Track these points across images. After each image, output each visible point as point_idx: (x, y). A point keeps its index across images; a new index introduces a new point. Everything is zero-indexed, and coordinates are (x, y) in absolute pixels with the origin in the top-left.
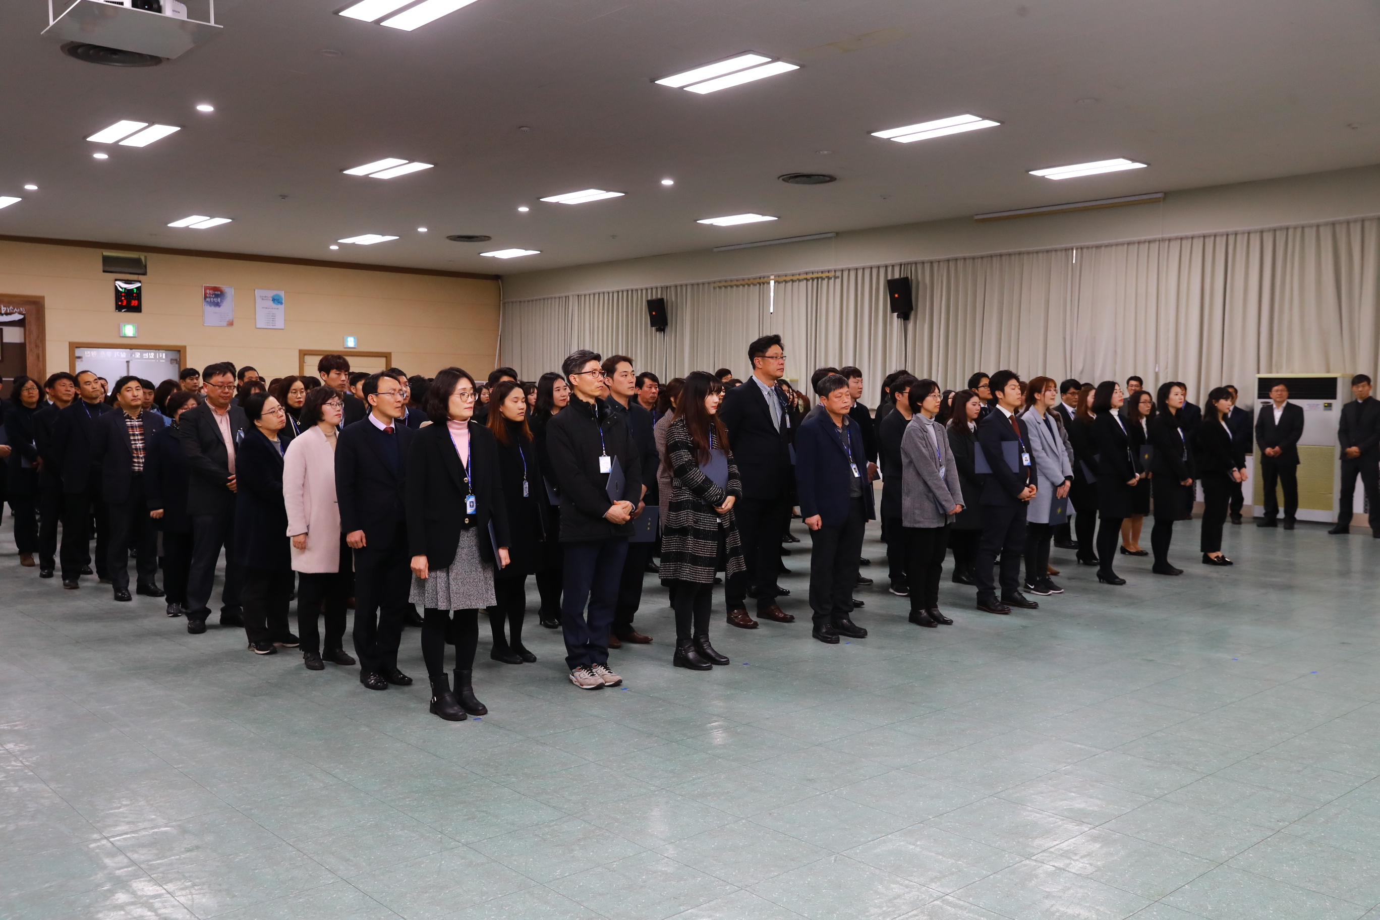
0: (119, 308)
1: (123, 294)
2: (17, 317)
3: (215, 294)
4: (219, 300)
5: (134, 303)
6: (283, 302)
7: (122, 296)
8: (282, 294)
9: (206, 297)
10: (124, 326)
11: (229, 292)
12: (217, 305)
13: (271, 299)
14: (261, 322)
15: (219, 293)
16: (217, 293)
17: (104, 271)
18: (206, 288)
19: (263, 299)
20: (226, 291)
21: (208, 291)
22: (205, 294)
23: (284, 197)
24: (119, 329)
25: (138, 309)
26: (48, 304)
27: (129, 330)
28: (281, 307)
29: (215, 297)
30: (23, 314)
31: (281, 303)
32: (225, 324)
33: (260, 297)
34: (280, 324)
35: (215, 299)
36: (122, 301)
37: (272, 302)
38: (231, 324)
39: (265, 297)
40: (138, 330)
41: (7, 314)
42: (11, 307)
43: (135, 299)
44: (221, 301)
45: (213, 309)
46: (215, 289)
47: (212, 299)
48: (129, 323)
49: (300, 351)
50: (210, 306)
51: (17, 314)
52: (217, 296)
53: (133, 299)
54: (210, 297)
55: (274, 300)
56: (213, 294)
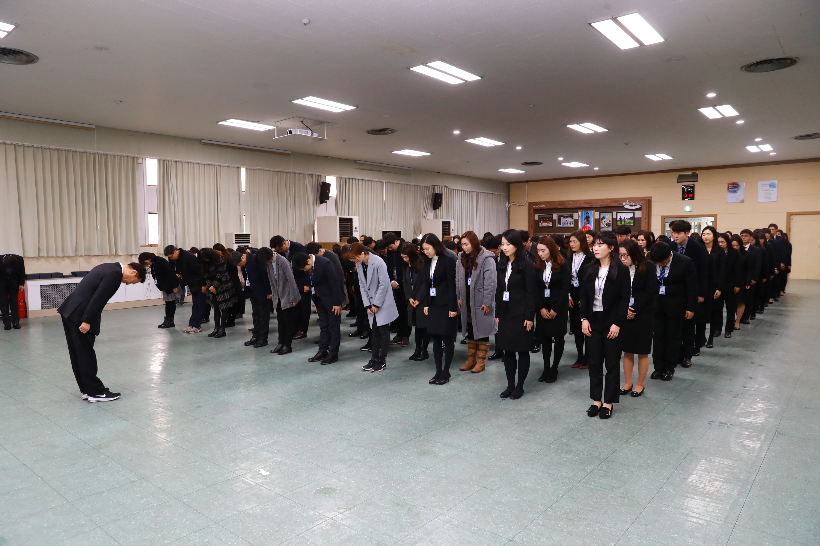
0: (684, 198)
1: (686, 192)
2: (638, 207)
3: (734, 187)
4: (736, 189)
5: (691, 195)
6: (777, 186)
7: (685, 193)
8: (776, 182)
9: (728, 189)
10: (685, 207)
11: (743, 185)
12: (735, 192)
13: (768, 185)
14: (761, 198)
15: (736, 186)
16: (734, 186)
17: (678, 182)
18: (729, 184)
19: (763, 186)
20: (740, 184)
21: (730, 186)
22: (728, 187)
23: (626, 144)
24: (683, 208)
25: (693, 198)
26: (653, 200)
27: (688, 209)
28: (775, 190)
29: (734, 188)
30: (640, 205)
31: (775, 187)
32: (739, 201)
33: (762, 185)
34: (774, 198)
35: (733, 189)
36: (685, 195)
37: (769, 187)
38: (742, 201)
39: (765, 185)
40: (692, 208)
41: (634, 206)
42: (636, 203)
43: (691, 194)
44: (737, 190)
45: (733, 194)
46: (734, 184)
47: (732, 189)
48: (687, 205)
49: (788, 213)
50: (731, 193)
51: (638, 205)
52: (735, 187)
53: (690, 194)
54: (731, 189)
55: (770, 186)
56: (732, 187)
